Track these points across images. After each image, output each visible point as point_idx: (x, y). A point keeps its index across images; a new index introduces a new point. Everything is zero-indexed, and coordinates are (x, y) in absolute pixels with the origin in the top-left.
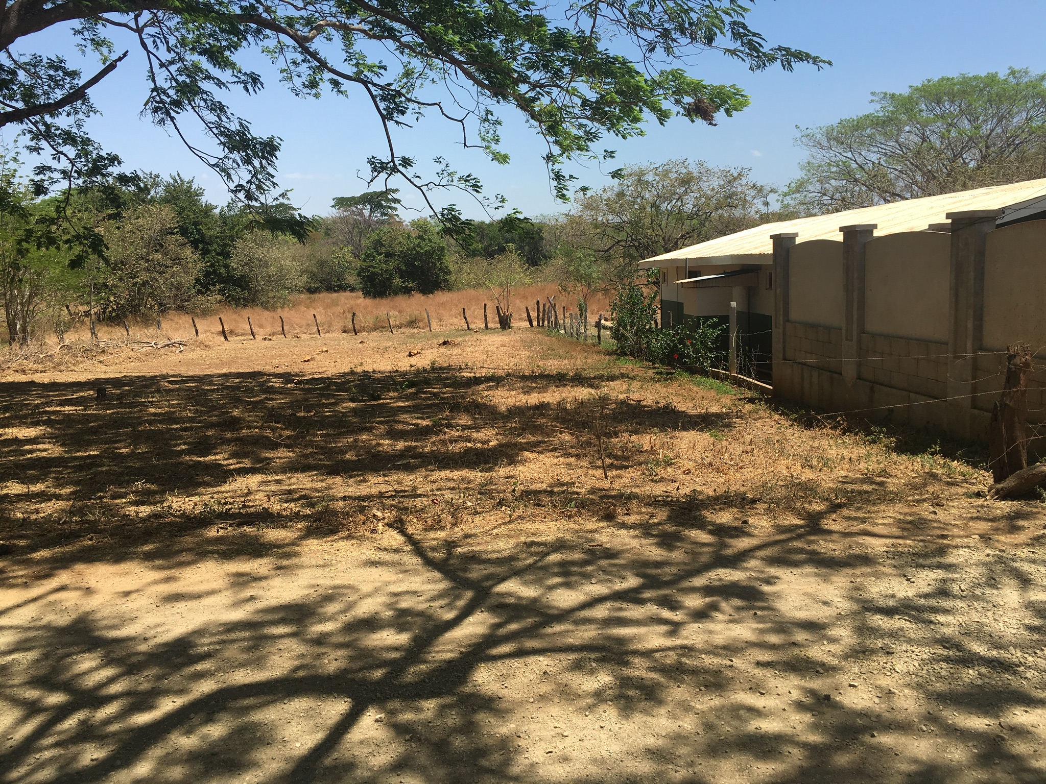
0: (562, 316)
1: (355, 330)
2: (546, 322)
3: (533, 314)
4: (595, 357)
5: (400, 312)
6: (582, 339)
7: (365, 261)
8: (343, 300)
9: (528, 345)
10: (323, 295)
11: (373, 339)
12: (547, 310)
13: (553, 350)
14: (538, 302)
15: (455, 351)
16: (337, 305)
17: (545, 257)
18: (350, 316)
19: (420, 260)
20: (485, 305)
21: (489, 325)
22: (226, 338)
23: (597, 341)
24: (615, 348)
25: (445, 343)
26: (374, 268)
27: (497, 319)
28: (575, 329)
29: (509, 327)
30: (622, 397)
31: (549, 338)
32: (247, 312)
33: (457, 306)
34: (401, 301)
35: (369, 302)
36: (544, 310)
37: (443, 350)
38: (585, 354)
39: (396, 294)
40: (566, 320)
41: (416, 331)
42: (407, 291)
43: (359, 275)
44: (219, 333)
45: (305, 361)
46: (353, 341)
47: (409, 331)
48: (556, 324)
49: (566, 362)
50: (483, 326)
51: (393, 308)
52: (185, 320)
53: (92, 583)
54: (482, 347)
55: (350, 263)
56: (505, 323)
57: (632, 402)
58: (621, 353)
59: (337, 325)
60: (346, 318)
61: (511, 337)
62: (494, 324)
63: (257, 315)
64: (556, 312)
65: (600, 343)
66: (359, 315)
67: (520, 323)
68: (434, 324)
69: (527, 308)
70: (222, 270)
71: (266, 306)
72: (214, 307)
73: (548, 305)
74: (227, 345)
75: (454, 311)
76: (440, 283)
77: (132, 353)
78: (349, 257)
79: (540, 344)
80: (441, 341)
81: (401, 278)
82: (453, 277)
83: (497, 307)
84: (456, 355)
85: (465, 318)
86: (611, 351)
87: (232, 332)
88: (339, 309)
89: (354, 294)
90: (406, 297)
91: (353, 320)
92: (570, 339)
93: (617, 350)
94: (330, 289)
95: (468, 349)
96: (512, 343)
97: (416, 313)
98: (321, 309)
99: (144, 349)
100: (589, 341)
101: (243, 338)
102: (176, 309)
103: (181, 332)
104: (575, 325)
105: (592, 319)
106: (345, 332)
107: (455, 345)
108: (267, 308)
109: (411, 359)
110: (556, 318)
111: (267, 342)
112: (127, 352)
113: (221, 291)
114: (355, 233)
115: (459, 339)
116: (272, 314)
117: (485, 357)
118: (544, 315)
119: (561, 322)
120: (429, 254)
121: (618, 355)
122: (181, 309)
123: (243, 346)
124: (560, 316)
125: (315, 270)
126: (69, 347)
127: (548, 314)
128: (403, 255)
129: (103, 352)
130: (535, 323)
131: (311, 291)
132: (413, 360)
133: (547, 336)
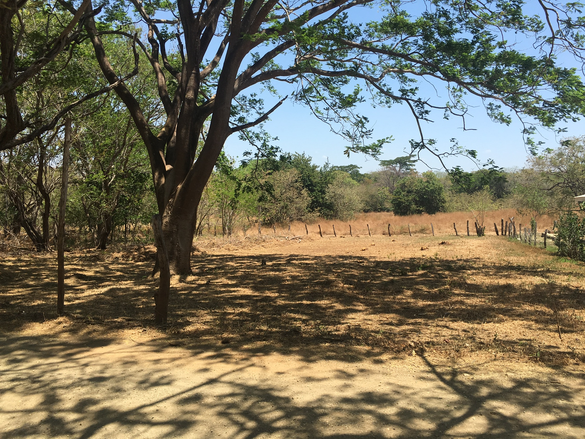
0: (519, 229)
1: (389, 233)
2: (507, 233)
3: (499, 228)
4: (543, 256)
5: (415, 224)
6: (532, 245)
7: (395, 195)
8: (383, 217)
9: (496, 247)
10: (372, 213)
11: (400, 239)
12: (508, 225)
13: (513, 250)
14: (502, 220)
15: (449, 248)
16: (379, 219)
17: (507, 193)
18: (387, 226)
19: (427, 195)
20: (468, 221)
21: (470, 233)
22: (321, 236)
23: (544, 245)
24: (557, 251)
25: (443, 243)
26: (401, 199)
27: (475, 230)
28: (528, 238)
29: (483, 235)
30: (564, 284)
31: (509, 243)
32: (332, 222)
33: (450, 221)
34: (416, 217)
35: (397, 217)
36: (506, 226)
37: (442, 247)
38: (536, 254)
39: (413, 213)
40: (522, 232)
41: (425, 235)
42: (419, 212)
43: (392, 202)
44: (318, 233)
45: (363, 250)
46: (388, 240)
47: (420, 235)
48: (514, 234)
49: (523, 258)
50: (466, 234)
51: (411, 222)
52: (302, 225)
53: (266, 364)
54: (466, 247)
55: (387, 196)
56: (480, 232)
57: (573, 288)
58: (561, 255)
59: (380, 231)
60: (385, 227)
61: (484, 241)
62: (473, 232)
63: (337, 223)
64: (514, 227)
65: (545, 247)
66: (392, 226)
67: (490, 233)
68: (435, 232)
69: (495, 224)
70: (321, 200)
71: (341, 219)
72: (316, 219)
73: (509, 222)
74: (322, 240)
75: (448, 225)
76: (439, 208)
77: (277, 242)
78: (387, 193)
79: (504, 246)
80: (441, 242)
81: (416, 205)
82: (447, 205)
83: (476, 223)
84: (450, 250)
85: (455, 229)
86: (553, 252)
87: (324, 233)
88: (381, 222)
89: (389, 213)
90: (419, 215)
91: (389, 228)
92: (525, 244)
93: (558, 253)
94: (376, 210)
95: (457, 247)
96: (485, 245)
97: (425, 225)
98: (371, 221)
99: (282, 240)
100: (538, 246)
101: (330, 236)
102: (298, 220)
103: (299, 232)
104: (528, 235)
105: (540, 231)
106: (384, 234)
107: (449, 244)
108: (342, 220)
109: (423, 251)
110: (515, 231)
111: (342, 238)
112: (275, 242)
113: (319, 211)
114: (390, 180)
115: (451, 241)
116: (345, 223)
117: (468, 252)
118: (506, 228)
119: (518, 233)
120: (433, 191)
121: (560, 256)
122: (300, 220)
123: (330, 241)
124: (517, 229)
125: (368, 200)
126: (249, 238)
127: (509, 227)
128: (417, 192)
129: (264, 241)
130: (500, 233)
131: (366, 211)
132: (424, 253)
133: (509, 241)
